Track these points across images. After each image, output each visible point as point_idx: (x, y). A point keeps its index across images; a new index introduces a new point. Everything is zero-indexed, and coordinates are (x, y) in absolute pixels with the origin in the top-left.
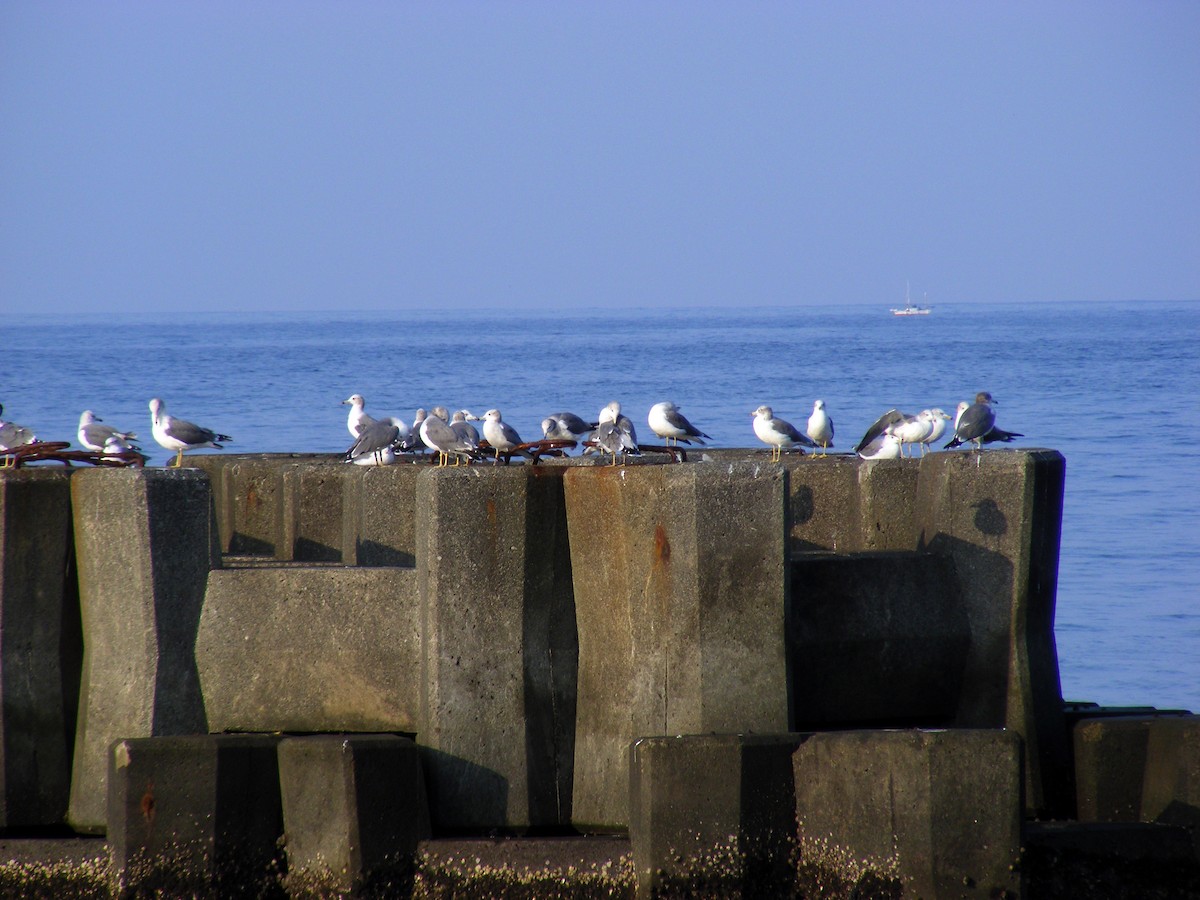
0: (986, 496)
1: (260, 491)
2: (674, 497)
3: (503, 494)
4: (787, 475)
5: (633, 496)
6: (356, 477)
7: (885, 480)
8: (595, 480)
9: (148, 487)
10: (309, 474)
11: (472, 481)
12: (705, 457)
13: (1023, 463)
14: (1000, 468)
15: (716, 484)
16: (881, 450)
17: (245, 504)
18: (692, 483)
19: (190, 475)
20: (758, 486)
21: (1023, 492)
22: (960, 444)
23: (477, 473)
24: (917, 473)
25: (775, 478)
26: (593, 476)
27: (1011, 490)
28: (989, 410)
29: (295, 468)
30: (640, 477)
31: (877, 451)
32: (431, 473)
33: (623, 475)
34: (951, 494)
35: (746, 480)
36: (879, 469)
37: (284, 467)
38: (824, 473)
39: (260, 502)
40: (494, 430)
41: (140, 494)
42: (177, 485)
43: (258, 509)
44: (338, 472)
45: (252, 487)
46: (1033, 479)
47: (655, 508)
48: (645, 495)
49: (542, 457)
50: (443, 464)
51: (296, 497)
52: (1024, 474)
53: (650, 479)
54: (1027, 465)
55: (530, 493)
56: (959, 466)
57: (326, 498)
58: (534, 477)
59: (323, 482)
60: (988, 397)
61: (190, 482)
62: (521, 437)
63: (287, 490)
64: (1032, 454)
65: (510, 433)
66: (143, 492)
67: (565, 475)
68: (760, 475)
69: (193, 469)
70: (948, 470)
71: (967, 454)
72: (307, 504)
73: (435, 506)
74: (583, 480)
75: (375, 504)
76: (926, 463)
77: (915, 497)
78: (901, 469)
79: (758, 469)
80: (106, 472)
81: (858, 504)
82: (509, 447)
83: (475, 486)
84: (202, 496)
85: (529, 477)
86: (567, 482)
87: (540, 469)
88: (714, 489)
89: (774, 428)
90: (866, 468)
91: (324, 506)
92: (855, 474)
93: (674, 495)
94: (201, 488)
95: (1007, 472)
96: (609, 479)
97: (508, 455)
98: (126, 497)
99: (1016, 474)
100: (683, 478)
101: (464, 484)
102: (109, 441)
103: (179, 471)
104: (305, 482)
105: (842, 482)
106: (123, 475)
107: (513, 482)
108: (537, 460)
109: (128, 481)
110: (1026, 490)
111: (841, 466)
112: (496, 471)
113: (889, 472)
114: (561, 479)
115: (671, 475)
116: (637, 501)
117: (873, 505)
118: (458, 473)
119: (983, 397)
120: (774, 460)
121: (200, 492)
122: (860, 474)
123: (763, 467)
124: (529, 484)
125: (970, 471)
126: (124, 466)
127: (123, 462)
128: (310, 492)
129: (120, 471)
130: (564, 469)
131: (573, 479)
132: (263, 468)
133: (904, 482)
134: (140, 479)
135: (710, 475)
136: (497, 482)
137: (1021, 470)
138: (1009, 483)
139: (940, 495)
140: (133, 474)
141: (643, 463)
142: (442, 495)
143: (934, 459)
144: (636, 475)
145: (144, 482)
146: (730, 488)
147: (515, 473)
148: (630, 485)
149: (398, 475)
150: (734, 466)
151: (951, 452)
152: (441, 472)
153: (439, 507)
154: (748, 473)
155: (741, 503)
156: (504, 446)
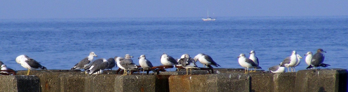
0: (321, 86)
1: (50, 84)
2: (209, 86)
3: (147, 85)
4: (250, 78)
5: (195, 86)
6: (90, 78)
7: (283, 80)
8: (180, 80)
9: (18, 82)
10: (70, 77)
11: (136, 80)
12: (218, 72)
13: (335, 74)
14: (326, 76)
15: (225, 81)
16: (278, 69)
17: (45, 88)
18: (216, 81)
19: (33, 78)
20: (240, 82)
21: (335, 84)
22: (312, 67)
23: (137, 77)
24: (295, 77)
25: (246, 79)
26: (179, 79)
27: (331, 84)
28: (323, 55)
29: (65, 75)
30: (197, 79)
31: (277, 70)
32: (120, 77)
33: (191, 78)
34: (309, 85)
35: (236, 80)
36: (281, 76)
37: (60, 75)
38: (258, 77)
39: (50, 87)
40: (143, 62)
41: (15, 85)
42: (28, 81)
43: (49, 90)
44: (80, 77)
45: (47, 82)
46: (338, 79)
47: (203, 90)
48: (199, 86)
49: (160, 72)
50: (125, 74)
51: (65, 86)
52: (335, 78)
53: (200, 80)
54: (336, 75)
55: (156, 85)
56: (311, 75)
57: (76, 86)
58: (158, 79)
59: (75, 80)
60: (322, 50)
61: (33, 80)
62: (152, 64)
63: (62, 83)
64: (338, 71)
65: (149, 63)
66: (16, 84)
67: (169, 78)
68: (241, 78)
69: (34, 76)
70: (307, 76)
71: (314, 71)
72: (70, 88)
73: (122, 89)
74: (176, 80)
75: (97, 88)
76: (298, 74)
77: (294, 86)
78: (289, 76)
79: (240, 76)
80: (2, 77)
81: (273, 89)
82: (148, 68)
83: (136, 82)
84: (37, 85)
85: (156, 79)
86: (170, 81)
87: (160, 76)
88: (224, 83)
89: (246, 61)
90: (276, 76)
91: (76, 89)
92: (272, 78)
93: (209, 85)
94: (36, 82)
95: (329, 77)
96: (186, 80)
97: (148, 71)
98: (10, 86)
99: (332, 78)
100: (213, 80)
101: (133, 81)
102: (2, 66)
103: (28, 76)
104: (69, 80)
105: (265, 81)
106: (8, 78)
107: (150, 81)
108: (158, 73)
109: (11, 80)
110: (336, 84)
111: (264, 75)
112: (144, 76)
113: (285, 77)
114: (168, 80)
115: (208, 78)
116: (196, 88)
117: (279, 89)
118: (130, 77)
119: (319, 51)
120: (246, 73)
121: (36, 84)
122: (274, 78)
123: (242, 76)
124: (156, 81)
125: (315, 77)
126: (8, 74)
127: (8, 73)
128: (70, 84)
129: (7, 76)
130: (169, 76)
131: (172, 80)
132: (51, 75)
133: (290, 81)
134: (15, 79)
135: (223, 78)
136: (145, 81)
137: (334, 77)
138: (330, 81)
139: (304, 86)
140: (12, 78)
141: (198, 74)
142: (124, 85)
143: (302, 73)
144: (195, 78)
145: (16, 80)
146: (230, 83)
147: (151, 78)
148: (193, 82)
149: (106, 79)
150: (231, 75)
151: (309, 70)
152: (124, 77)
153: (123, 90)
154: (237, 78)
155: (234, 89)
156: (146, 68)
